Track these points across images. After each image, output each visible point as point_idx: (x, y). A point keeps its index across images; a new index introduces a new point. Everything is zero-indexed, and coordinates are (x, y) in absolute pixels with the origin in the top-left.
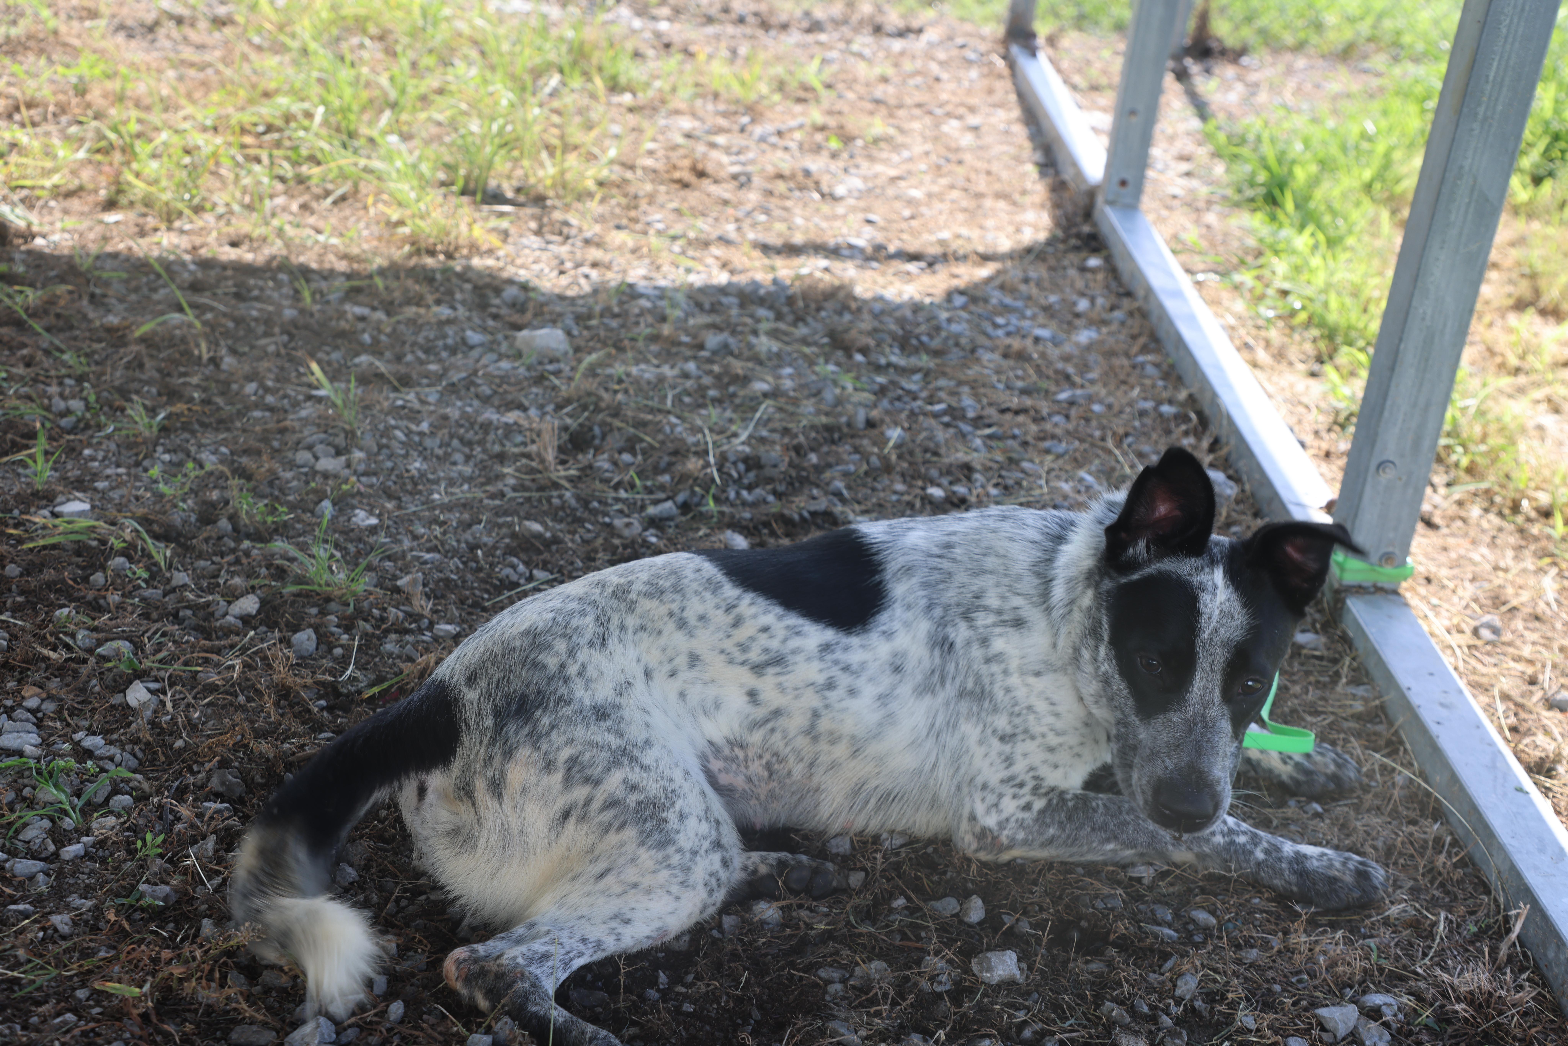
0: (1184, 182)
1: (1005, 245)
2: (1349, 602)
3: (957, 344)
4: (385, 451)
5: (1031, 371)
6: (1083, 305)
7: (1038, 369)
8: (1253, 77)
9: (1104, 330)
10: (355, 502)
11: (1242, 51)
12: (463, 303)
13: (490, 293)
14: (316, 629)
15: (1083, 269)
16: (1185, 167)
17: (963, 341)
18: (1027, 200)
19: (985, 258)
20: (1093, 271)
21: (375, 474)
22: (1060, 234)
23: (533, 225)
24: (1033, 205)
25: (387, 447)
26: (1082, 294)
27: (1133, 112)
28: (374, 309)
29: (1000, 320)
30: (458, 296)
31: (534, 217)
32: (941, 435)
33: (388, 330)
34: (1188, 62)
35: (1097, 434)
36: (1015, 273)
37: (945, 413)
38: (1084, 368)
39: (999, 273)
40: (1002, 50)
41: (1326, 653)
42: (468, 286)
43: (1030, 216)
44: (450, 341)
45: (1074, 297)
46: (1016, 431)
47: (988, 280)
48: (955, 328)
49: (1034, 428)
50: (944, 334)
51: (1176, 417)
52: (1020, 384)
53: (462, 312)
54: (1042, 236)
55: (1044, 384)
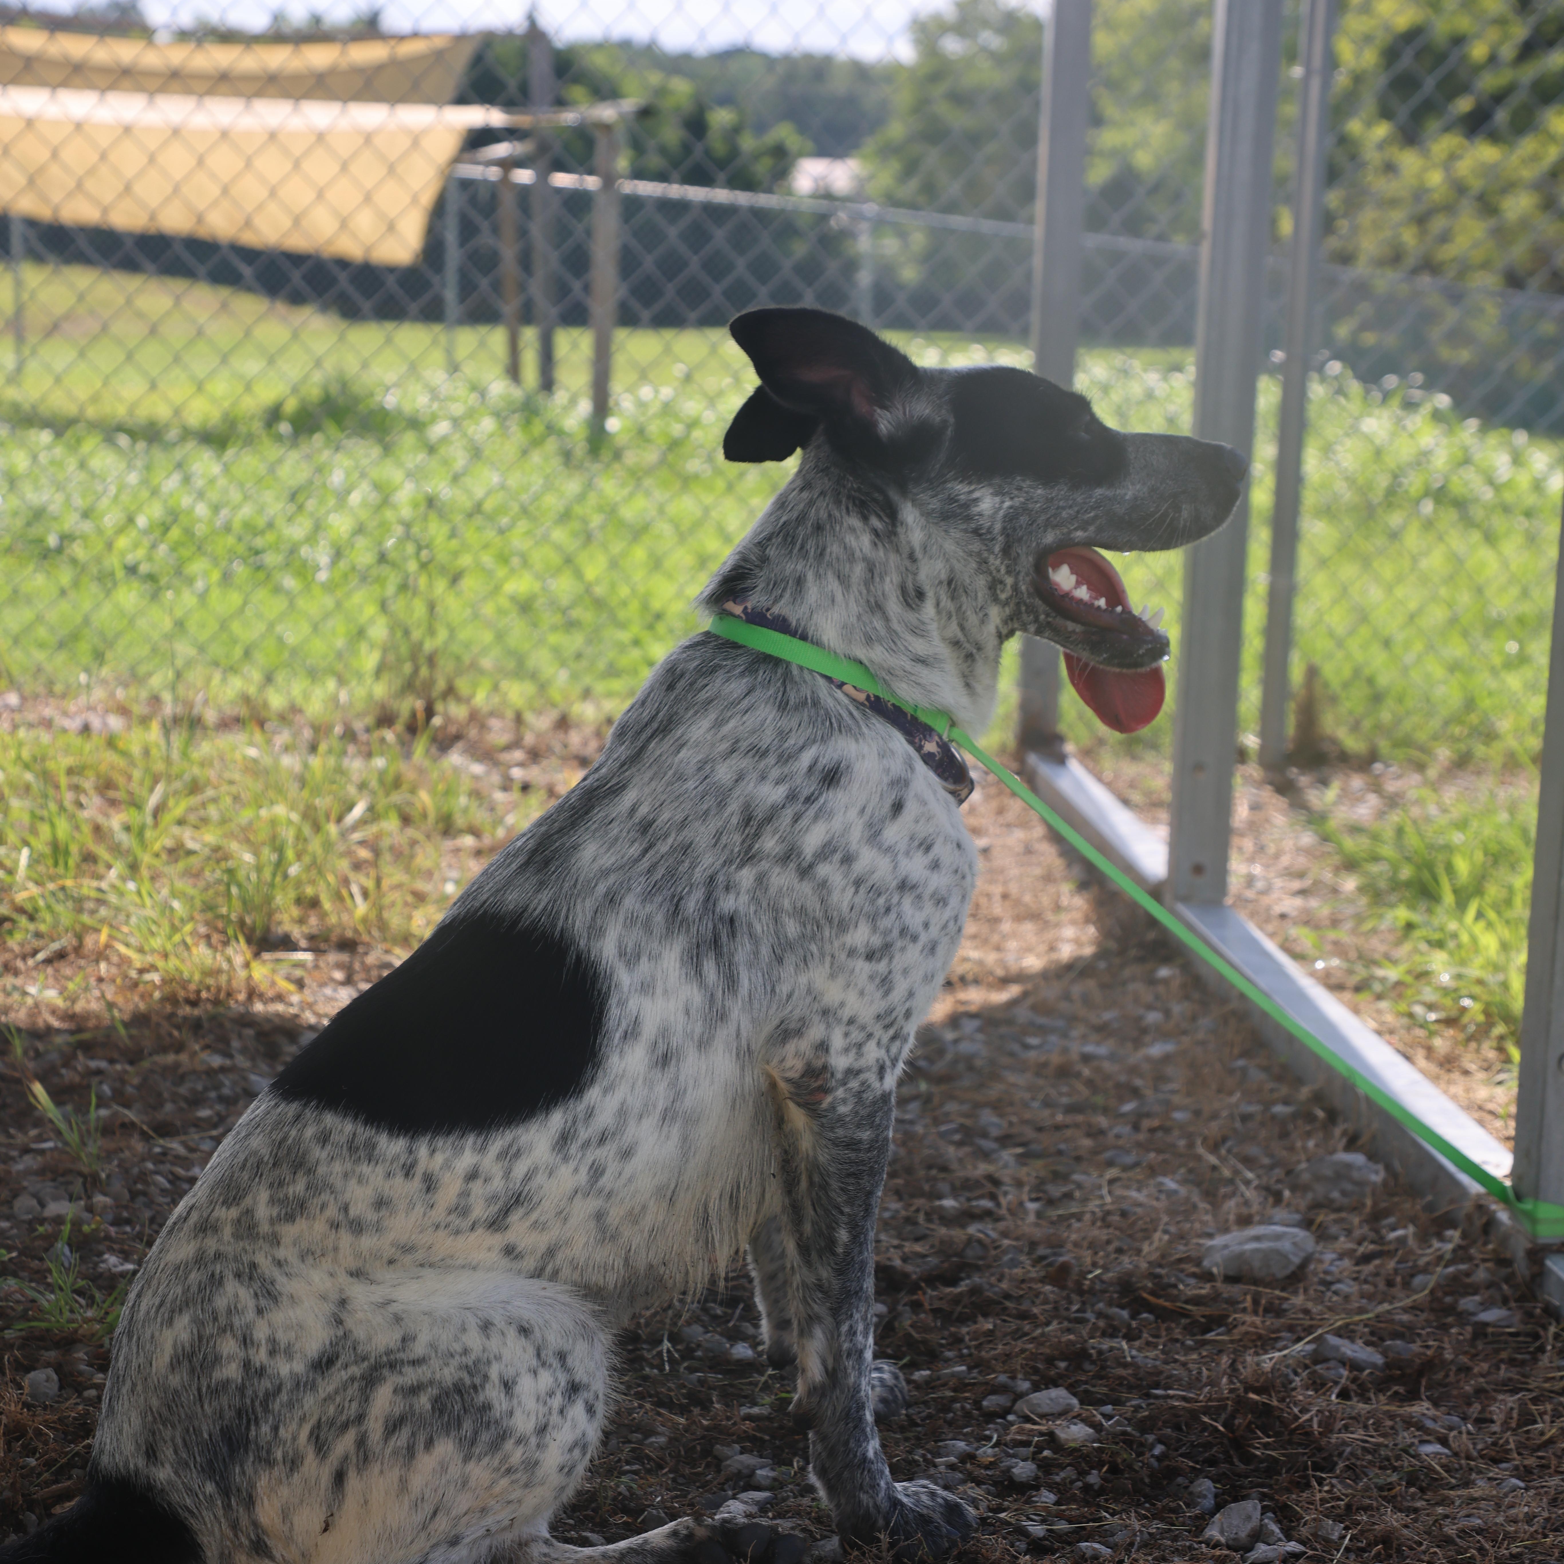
0: (1298, 902)
1: (1033, 963)
2: (1549, 1263)
3: (971, 1068)
4: (141, 1199)
5: (1080, 1087)
6: (1153, 1017)
7: (1090, 1083)
8: (1391, 787)
9: (1186, 1039)
10: (101, 1247)
11: (1373, 757)
12: (244, 1051)
13: (282, 1040)
14: (58, 1368)
15: (1152, 981)
16: (1297, 885)
17: (978, 1063)
18: (1064, 917)
19: (1005, 981)
20: (1165, 982)
21: (128, 1222)
22: (1112, 945)
23: (339, 975)
24: (1073, 922)
25: (144, 1194)
26: (1150, 1007)
27: (1199, 767)
28: (112, 1061)
29: (1033, 1041)
30: (236, 1044)
31: (339, 966)
32: (951, 1151)
33: (136, 1081)
34: (1293, 772)
35: (1182, 1143)
36: (1050, 993)
37: (956, 1131)
38: (1159, 1079)
39: (1025, 994)
40: (1015, 765)
41: (1523, 1328)
42: (249, 1032)
43: (1069, 932)
44: (226, 1091)
45: (1141, 1011)
46: (1063, 1146)
47: (1013, 1003)
48: (965, 1047)
49: (1087, 1142)
50: (949, 1057)
51: (1294, 1116)
52: (1065, 1100)
53: (241, 1061)
54: (1088, 951)
55: (1099, 1100)
